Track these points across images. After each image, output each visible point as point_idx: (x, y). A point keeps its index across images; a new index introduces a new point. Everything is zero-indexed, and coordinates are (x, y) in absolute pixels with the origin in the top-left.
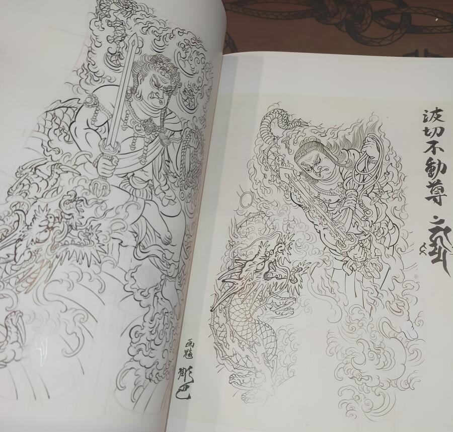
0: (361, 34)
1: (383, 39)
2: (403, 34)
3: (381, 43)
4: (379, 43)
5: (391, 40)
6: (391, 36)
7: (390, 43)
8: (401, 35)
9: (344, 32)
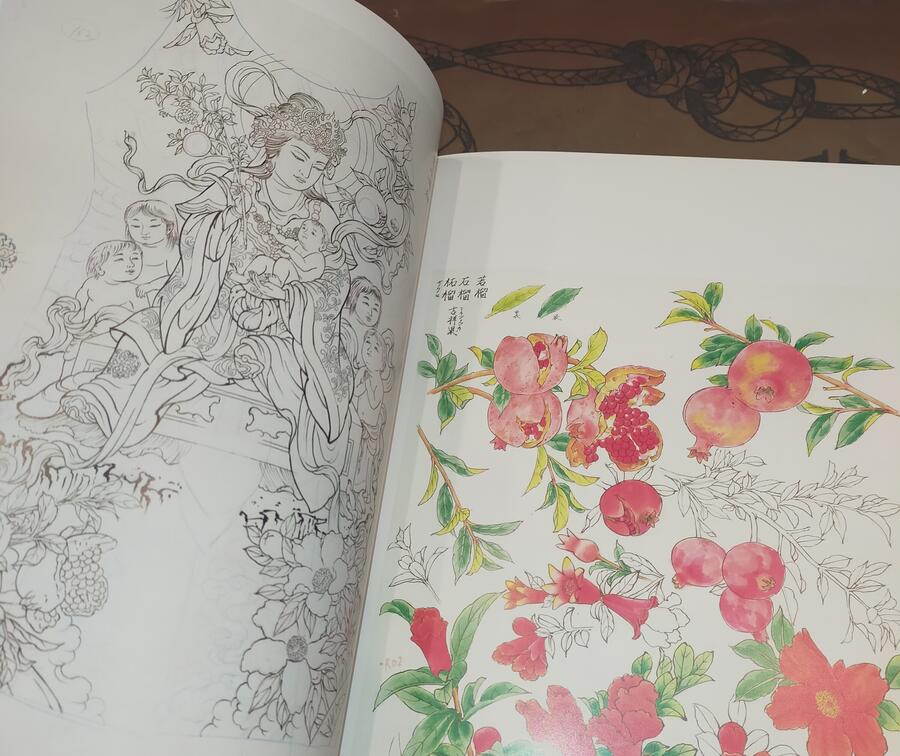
0: (718, 116)
1: (759, 128)
2: (800, 119)
3: (756, 137)
4: (751, 136)
5: (776, 131)
6: (776, 123)
7: (775, 136)
8: (795, 120)
9: (684, 112)
